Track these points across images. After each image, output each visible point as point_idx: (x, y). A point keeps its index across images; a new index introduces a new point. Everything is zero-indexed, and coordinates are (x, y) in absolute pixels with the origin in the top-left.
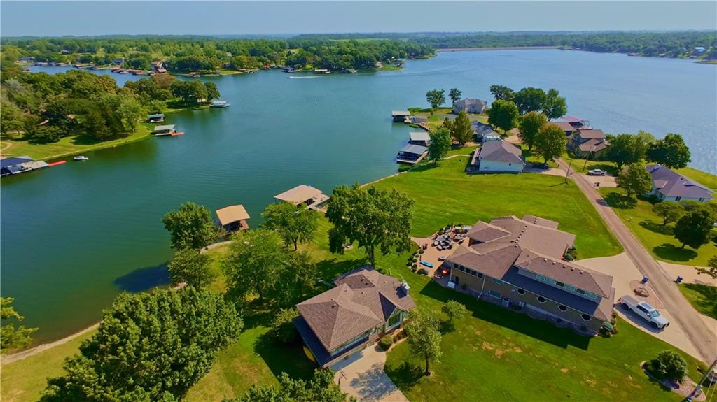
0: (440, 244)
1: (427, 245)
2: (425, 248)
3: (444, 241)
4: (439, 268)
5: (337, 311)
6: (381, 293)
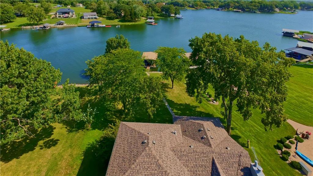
5: (143, 151)
6: (216, 161)
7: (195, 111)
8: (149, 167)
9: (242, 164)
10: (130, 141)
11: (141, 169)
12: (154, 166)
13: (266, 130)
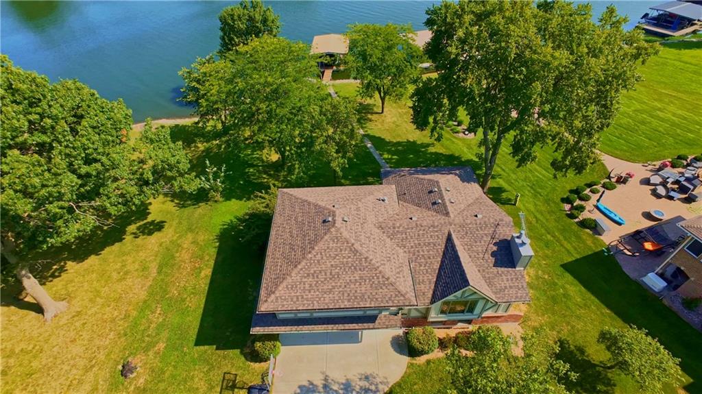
0: (664, 184)
1: (630, 176)
2: (622, 180)
3: (677, 182)
4: (638, 233)
5: (326, 234)
6: (454, 236)
7: (425, 153)
8: (337, 255)
9: (497, 236)
10: (300, 219)
11: (325, 258)
12: (347, 252)
13: (555, 177)
